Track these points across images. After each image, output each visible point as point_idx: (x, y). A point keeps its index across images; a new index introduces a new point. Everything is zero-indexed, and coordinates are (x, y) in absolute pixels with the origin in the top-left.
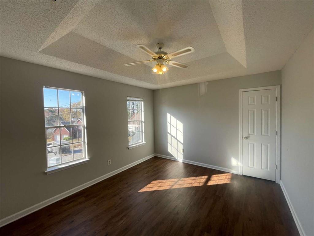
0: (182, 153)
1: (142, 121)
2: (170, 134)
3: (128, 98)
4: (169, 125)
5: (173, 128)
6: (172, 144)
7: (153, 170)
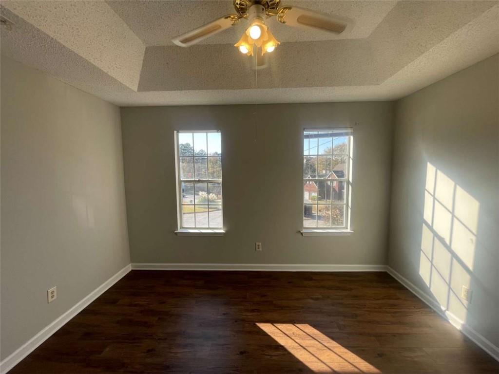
0: (465, 302)
1: (348, 183)
2: (431, 228)
3: (305, 133)
4: (428, 200)
5: (440, 211)
6: (432, 258)
7: (340, 301)
